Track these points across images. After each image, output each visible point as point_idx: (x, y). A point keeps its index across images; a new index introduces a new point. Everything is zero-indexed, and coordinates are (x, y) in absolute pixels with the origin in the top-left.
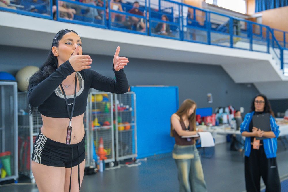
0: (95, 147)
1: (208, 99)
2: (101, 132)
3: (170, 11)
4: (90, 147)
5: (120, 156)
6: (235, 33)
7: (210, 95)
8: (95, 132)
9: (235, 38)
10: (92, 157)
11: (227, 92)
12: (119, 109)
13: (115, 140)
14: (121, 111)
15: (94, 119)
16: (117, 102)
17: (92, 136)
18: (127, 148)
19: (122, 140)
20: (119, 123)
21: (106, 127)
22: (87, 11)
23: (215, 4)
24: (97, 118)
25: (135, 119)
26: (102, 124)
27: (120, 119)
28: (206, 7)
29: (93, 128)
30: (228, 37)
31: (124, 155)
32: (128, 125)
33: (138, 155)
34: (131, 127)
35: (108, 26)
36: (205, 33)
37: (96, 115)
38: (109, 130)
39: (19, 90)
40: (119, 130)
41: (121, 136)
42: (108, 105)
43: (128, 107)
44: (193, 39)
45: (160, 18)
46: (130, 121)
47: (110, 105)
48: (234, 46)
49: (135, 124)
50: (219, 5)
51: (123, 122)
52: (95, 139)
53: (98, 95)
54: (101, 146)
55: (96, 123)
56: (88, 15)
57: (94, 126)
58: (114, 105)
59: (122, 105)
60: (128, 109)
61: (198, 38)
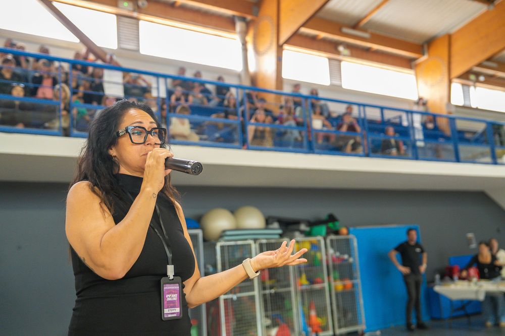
0: (304, 315)
1: (469, 241)
2: (311, 292)
3: (397, 121)
4: (298, 314)
5: (340, 327)
6: (498, 144)
7: (470, 235)
8: (302, 292)
9: (498, 150)
10: (302, 328)
11: (498, 231)
12: (334, 260)
13: (331, 304)
14: (337, 263)
15: (300, 276)
16: (331, 251)
17: (299, 299)
18: (350, 316)
19: (341, 303)
20: (335, 280)
21: (317, 286)
22: (284, 133)
23: (467, 104)
24: (305, 273)
25: (358, 274)
26: (312, 281)
27: (337, 275)
28: (453, 110)
29: (299, 288)
30: (487, 149)
31: (346, 326)
32: (348, 283)
33: (367, 326)
34: (353, 285)
35: (311, 149)
36: (450, 147)
37: (303, 269)
38: (322, 291)
39: (205, 240)
40: (336, 289)
41: (340, 299)
42: (318, 255)
43: (346, 257)
44: (437, 157)
45: (384, 131)
46: (351, 277)
47: (322, 255)
48: (499, 161)
49: (358, 281)
50: (474, 106)
51: (342, 278)
52: (303, 304)
53: (303, 242)
54: (313, 313)
55: (304, 281)
56: (286, 137)
57: (301, 285)
58: (327, 255)
59: (338, 254)
60: (347, 260)
61: (444, 154)
